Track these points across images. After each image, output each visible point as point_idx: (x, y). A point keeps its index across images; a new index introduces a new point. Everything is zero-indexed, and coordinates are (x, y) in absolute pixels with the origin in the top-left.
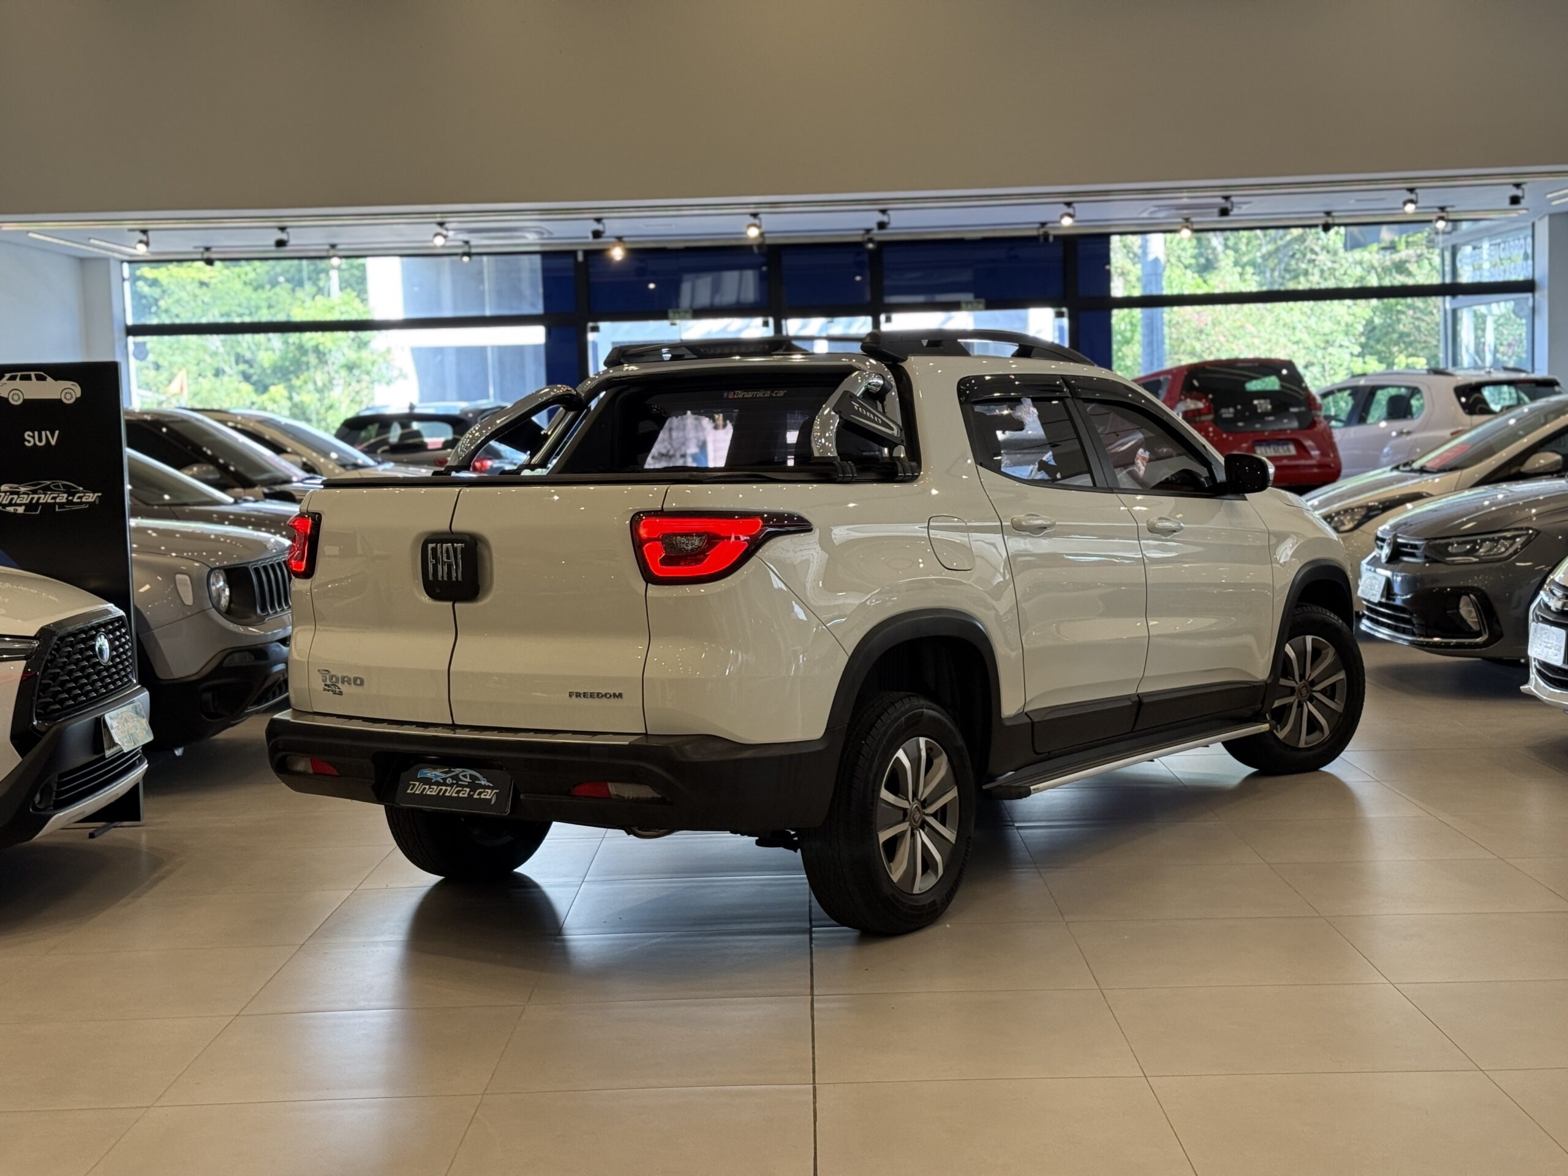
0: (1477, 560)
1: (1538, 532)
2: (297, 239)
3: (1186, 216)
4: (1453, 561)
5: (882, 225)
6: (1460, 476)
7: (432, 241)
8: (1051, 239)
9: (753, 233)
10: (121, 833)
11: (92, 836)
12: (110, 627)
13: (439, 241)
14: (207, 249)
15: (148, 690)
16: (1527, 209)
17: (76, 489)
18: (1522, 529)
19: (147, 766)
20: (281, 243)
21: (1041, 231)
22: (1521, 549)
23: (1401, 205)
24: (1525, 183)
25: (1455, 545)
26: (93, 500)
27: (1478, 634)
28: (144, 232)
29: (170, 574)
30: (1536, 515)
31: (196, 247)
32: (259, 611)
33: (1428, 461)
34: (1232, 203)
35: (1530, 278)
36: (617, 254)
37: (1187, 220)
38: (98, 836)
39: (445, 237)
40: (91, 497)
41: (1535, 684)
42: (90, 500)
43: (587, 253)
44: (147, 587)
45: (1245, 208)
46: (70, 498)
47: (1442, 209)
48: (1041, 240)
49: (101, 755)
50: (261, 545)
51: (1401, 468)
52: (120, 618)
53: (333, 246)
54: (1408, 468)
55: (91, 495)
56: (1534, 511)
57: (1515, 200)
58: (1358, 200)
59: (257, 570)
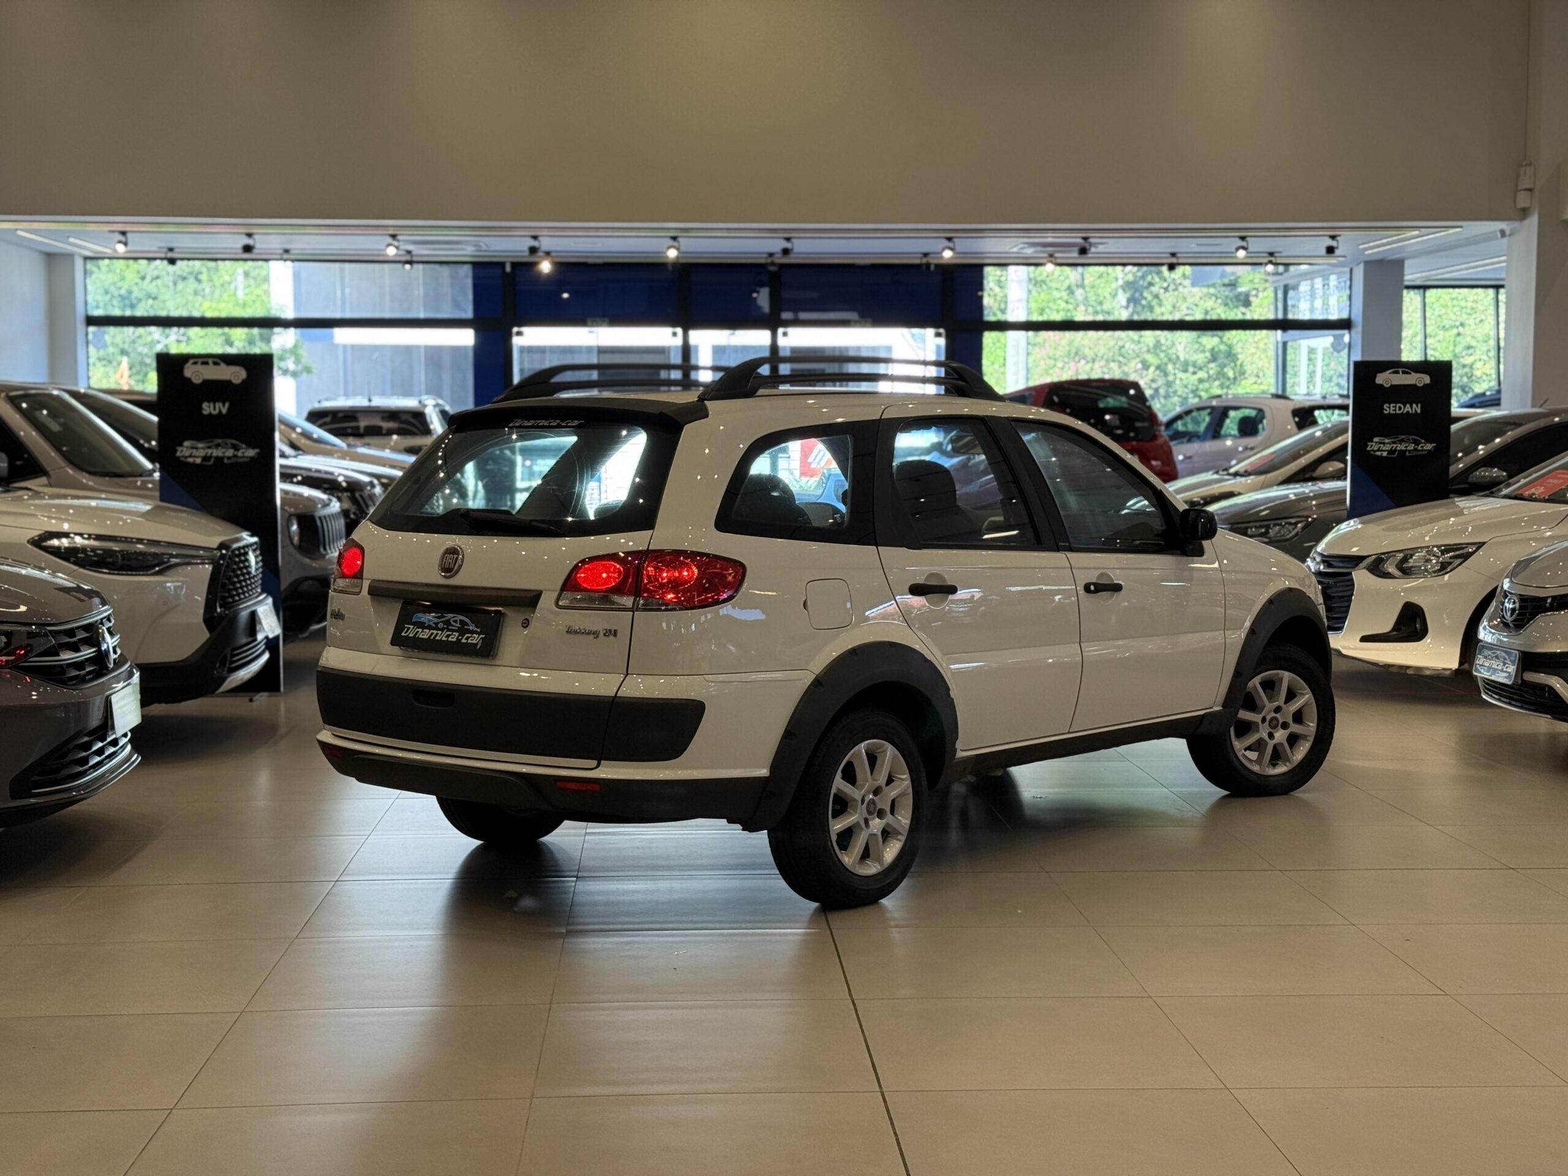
1: (1312, 520)
2: (261, 243)
3: (1051, 253)
5: (786, 252)
6: (1267, 477)
7: (385, 250)
8: (932, 268)
9: (672, 254)
13: (391, 251)
14: (171, 250)
18: (1303, 517)
20: (248, 249)
21: (924, 261)
23: (1233, 250)
24: (1339, 236)
28: (123, 233)
30: (1315, 505)
31: (160, 248)
33: (1243, 467)
34: (1091, 244)
35: (1347, 317)
36: (546, 267)
37: (1051, 256)
39: (397, 248)
40: (251, 453)
43: (514, 265)
45: (1101, 247)
47: (1271, 254)
49: (254, 638)
51: (1221, 473)
53: (287, 251)
54: (1225, 473)
55: (251, 451)
57: (1330, 250)
58: (1198, 245)
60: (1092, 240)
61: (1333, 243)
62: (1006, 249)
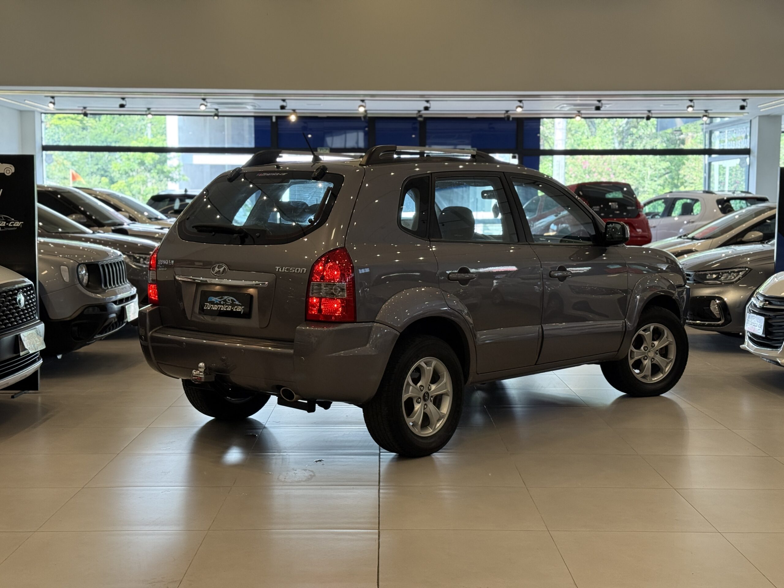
0: (720, 282)
1: (751, 270)
2: (130, 104)
3: (579, 110)
4: (708, 283)
5: (426, 108)
6: (712, 241)
7: (199, 108)
8: (511, 119)
9: (362, 110)
10: (27, 396)
11: (13, 397)
12: (26, 290)
13: (203, 108)
14: (85, 108)
15: (44, 323)
16: (748, 113)
17: (11, 219)
18: (743, 268)
19: (42, 362)
20: (122, 106)
21: (506, 115)
22: (742, 278)
23: (686, 109)
24: (748, 99)
25: (709, 275)
26: (19, 225)
27: (719, 320)
28: (53, 97)
29: (58, 265)
30: (749, 261)
31: (79, 107)
32: (103, 286)
33: (697, 234)
34: (602, 104)
35: (748, 147)
36: (293, 118)
37: (579, 112)
38: (16, 397)
39: (206, 106)
40: (18, 224)
41: (748, 345)
42: (17, 225)
43: (278, 118)
44: (46, 272)
45: (608, 106)
46: (7, 224)
47: (706, 111)
48: (506, 119)
49: (18, 354)
50: (106, 254)
51: (683, 237)
52: (31, 285)
53: (149, 109)
54: (686, 237)
55: (18, 223)
56: (749, 259)
57: (742, 108)
58: (664, 105)
59: (103, 266)
60: (603, 102)
61: (744, 104)
62: (553, 108)
